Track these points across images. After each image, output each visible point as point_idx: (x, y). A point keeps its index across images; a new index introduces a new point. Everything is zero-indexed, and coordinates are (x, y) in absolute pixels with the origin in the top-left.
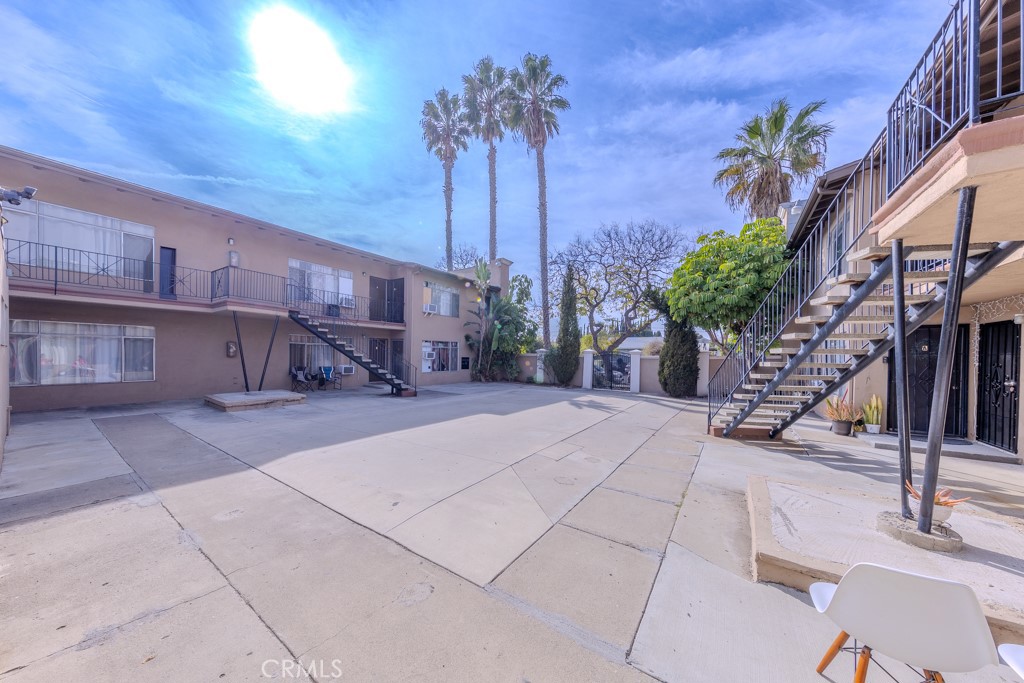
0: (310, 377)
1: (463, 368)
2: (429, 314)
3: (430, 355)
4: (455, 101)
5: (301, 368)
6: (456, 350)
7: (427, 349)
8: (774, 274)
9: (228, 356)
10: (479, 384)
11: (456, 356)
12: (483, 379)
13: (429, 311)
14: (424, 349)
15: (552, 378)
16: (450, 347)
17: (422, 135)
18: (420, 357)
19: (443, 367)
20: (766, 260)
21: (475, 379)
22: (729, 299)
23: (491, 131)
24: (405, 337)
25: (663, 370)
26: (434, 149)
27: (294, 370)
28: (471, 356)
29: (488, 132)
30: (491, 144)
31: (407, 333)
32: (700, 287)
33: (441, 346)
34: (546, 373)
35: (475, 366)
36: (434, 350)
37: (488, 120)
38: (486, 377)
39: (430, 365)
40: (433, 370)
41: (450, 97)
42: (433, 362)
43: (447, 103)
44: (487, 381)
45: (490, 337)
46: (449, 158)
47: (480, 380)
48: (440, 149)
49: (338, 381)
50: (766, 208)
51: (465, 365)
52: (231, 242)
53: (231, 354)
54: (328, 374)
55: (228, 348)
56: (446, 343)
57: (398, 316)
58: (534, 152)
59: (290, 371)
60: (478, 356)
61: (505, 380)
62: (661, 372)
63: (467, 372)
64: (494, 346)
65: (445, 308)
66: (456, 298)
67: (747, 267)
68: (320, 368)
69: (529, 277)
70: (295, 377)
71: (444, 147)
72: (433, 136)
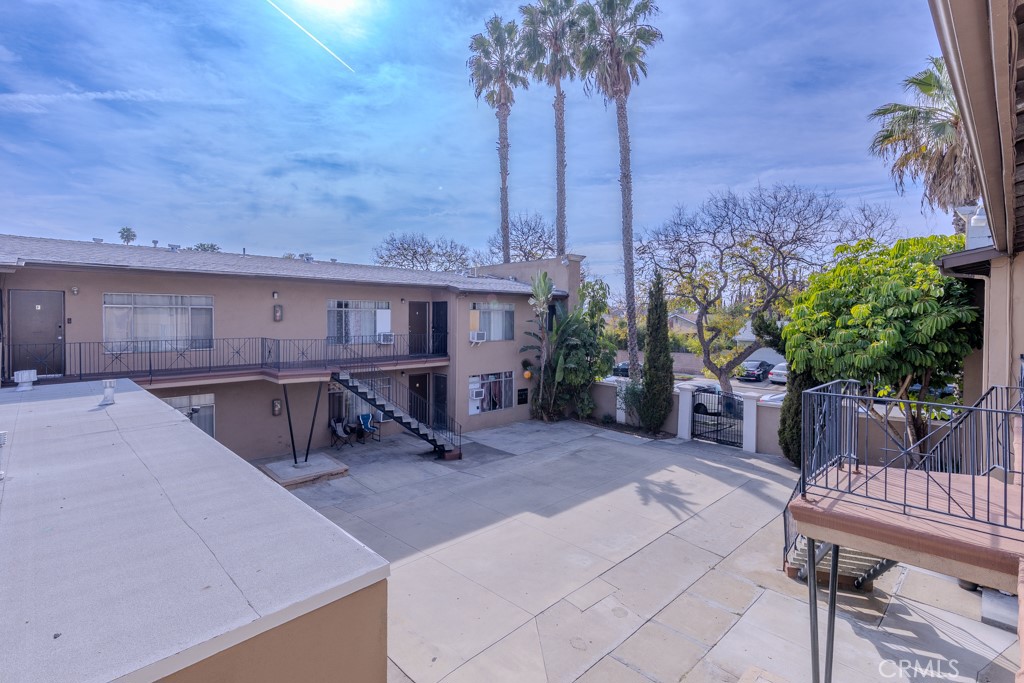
0: (348, 429)
1: (519, 403)
2: (477, 343)
3: (478, 394)
4: (511, 30)
5: (339, 420)
6: (511, 381)
7: (475, 385)
8: (926, 327)
9: (274, 414)
10: (540, 423)
11: (511, 388)
12: (545, 418)
13: (475, 341)
14: (471, 386)
15: (636, 421)
16: (503, 379)
17: (468, 78)
18: (466, 396)
19: (494, 404)
20: (915, 309)
21: (535, 416)
22: (860, 359)
23: (557, 70)
24: (449, 373)
25: (784, 430)
26: (484, 93)
27: (333, 423)
28: (530, 387)
29: (554, 74)
30: (558, 88)
31: (451, 369)
32: (825, 333)
33: (492, 379)
34: (629, 413)
35: (535, 400)
36: (482, 386)
37: (554, 55)
38: (548, 414)
39: (478, 404)
40: (483, 410)
41: (503, 24)
42: (482, 401)
43: (500, 33)
44: (551, 420)
45: (553, 365)
46: (503, 103)
47: (542, 419)
48: (493, 92)
49: (377, 432)
50: (951, 191)
51: (522, 399)
52: (276, 295)
53: (277, 413)
54: (366, 423)
55: (273, 406)
56: (497, 375)
57: (441, 349)
58: (613, 105)
59: (330, 425)
60: (539, 386)
61: (575, 416)
62: (781, 433)
63: (525, 408)
64: (559, 377)
65: (497, 330)
66: (510, 315)
67: (890, 312)
68: (358, 417)
69: (605, 282)
70: (334, 432)
71: (497, 89)
72: (483, 74)
